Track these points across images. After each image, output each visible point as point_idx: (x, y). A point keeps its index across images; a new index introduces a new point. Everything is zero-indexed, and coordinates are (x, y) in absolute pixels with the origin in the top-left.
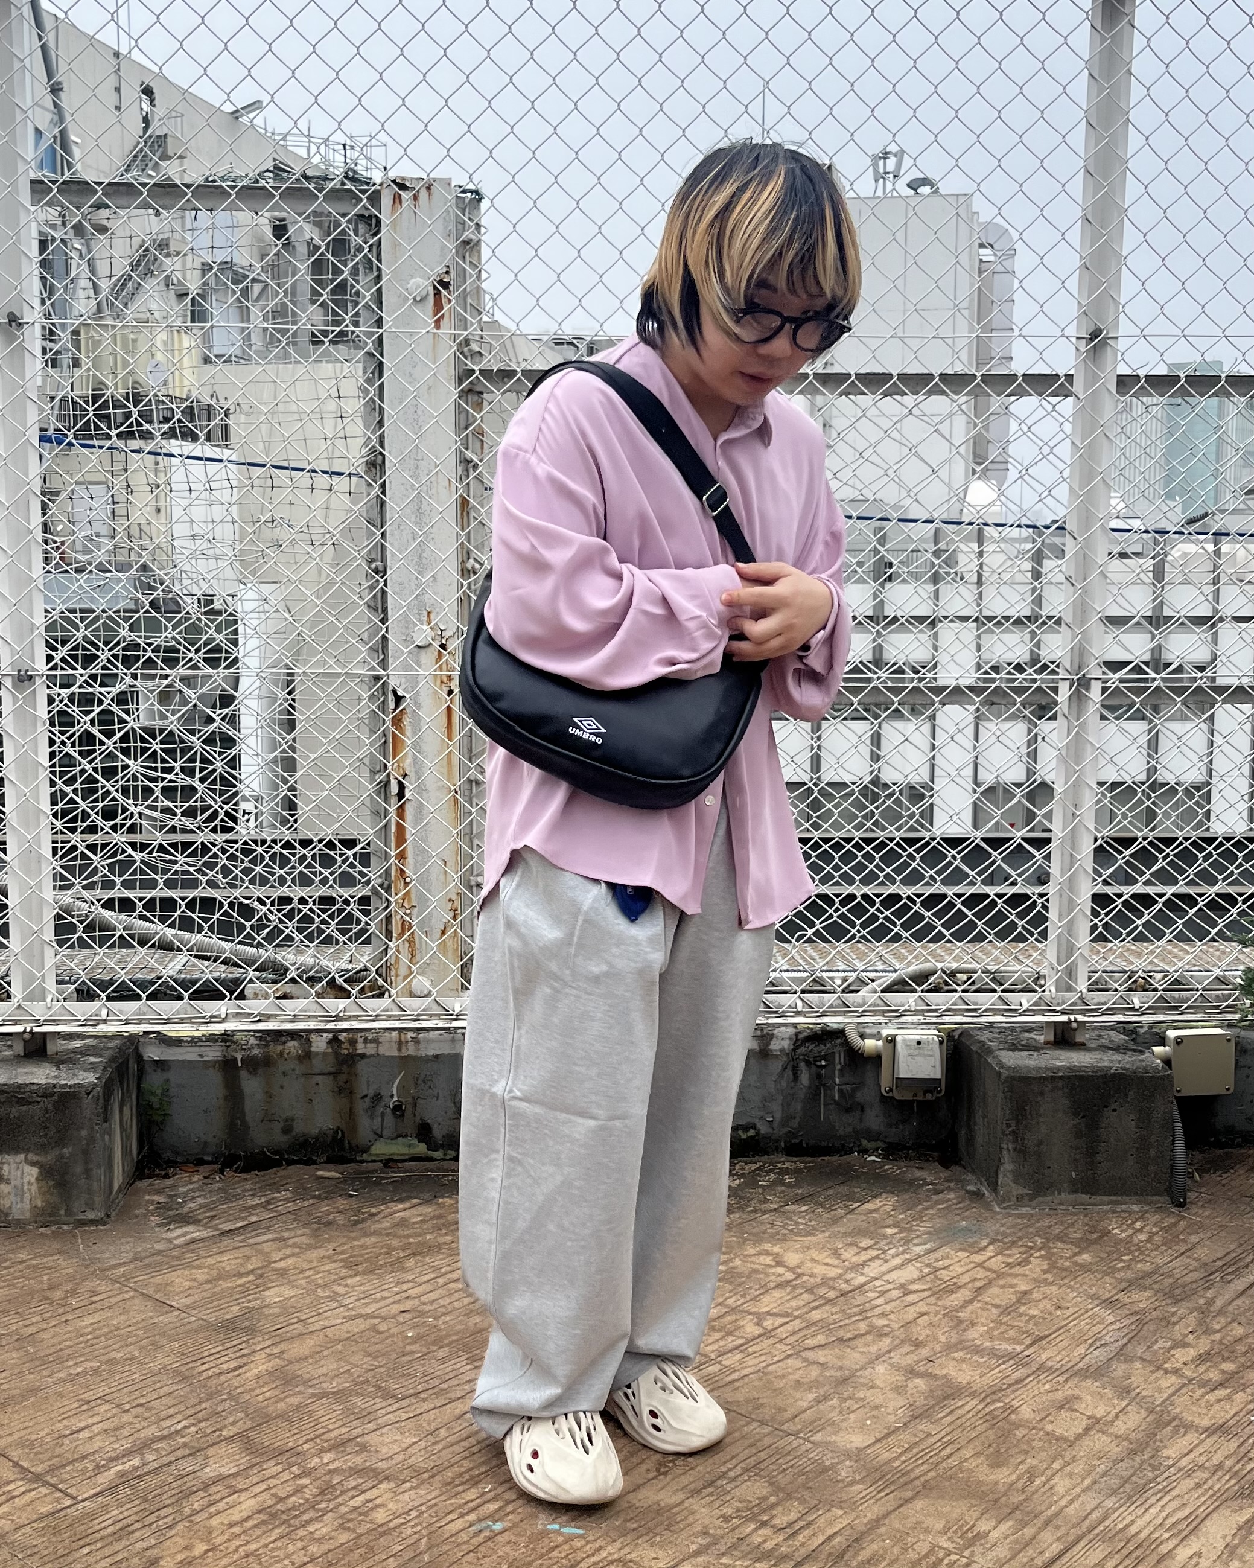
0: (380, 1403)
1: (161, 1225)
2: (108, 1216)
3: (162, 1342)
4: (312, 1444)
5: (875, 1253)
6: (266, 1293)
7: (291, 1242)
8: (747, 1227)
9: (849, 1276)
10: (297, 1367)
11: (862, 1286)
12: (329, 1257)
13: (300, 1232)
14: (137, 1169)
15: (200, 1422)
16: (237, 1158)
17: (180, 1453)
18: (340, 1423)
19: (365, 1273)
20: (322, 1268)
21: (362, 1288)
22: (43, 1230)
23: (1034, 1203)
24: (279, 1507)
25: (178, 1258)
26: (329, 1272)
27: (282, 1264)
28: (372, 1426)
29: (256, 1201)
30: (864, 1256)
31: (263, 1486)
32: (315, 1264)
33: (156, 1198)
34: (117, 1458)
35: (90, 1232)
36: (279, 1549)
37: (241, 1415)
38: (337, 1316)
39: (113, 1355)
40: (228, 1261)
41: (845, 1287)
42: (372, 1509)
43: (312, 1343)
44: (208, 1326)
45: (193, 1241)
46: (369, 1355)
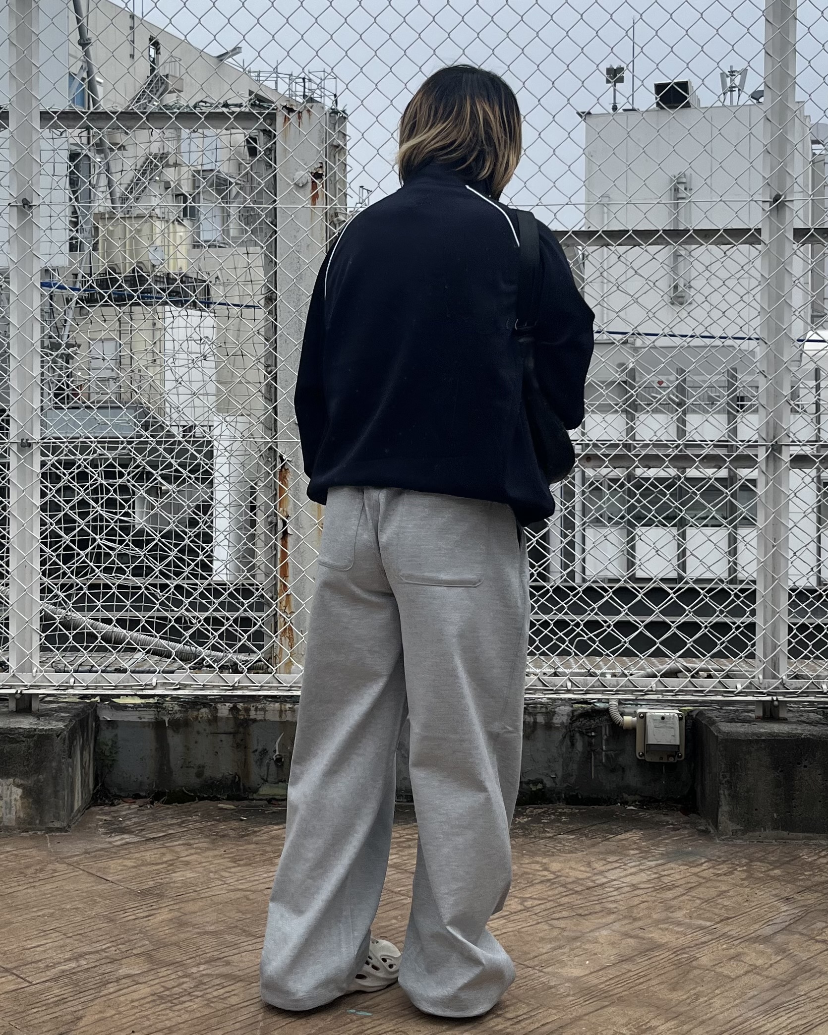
0: (243, 938)
1: (106, 834)
2: (69, 827)
3: (98, 900)
4: (193, 960)
5: (618, 865)
6: (173, 875)
7: (195, 846)
8: (526, 847)
9: (594, 878)
10: (187, 917)
11: (603, 884)
12: (221, 856)
13: (203, 840)
14: (92, 799)
15: (118, 945)
16: (164, 794)
17: (103, 961)
18: (213, 949)
19: (245, 865)
20: (215, 862)
21: (241, 874)
22: (23, 834)
23: (746, 836)
24: (166, 993)
25: (115, 853)
26: (219, 864)
27: (187, 859)
28: (236, 951)
29: (174, 821)
30: (609, 867)
31: (157, 981)
32: (210, 859)
33: (104, 818)
34: (60, 963)
35: (56, 836)
36: (164, 1015)
37: (147, 942)
38: (222, 889)
39: (63, 906)
40: (149, 856)
41: (591, 884)
42: (229, 997)
43: (201, 904)
44: (131, 892)
45: (127, 843)
46: (241, 912)
